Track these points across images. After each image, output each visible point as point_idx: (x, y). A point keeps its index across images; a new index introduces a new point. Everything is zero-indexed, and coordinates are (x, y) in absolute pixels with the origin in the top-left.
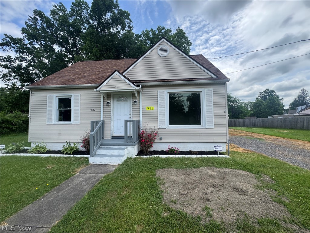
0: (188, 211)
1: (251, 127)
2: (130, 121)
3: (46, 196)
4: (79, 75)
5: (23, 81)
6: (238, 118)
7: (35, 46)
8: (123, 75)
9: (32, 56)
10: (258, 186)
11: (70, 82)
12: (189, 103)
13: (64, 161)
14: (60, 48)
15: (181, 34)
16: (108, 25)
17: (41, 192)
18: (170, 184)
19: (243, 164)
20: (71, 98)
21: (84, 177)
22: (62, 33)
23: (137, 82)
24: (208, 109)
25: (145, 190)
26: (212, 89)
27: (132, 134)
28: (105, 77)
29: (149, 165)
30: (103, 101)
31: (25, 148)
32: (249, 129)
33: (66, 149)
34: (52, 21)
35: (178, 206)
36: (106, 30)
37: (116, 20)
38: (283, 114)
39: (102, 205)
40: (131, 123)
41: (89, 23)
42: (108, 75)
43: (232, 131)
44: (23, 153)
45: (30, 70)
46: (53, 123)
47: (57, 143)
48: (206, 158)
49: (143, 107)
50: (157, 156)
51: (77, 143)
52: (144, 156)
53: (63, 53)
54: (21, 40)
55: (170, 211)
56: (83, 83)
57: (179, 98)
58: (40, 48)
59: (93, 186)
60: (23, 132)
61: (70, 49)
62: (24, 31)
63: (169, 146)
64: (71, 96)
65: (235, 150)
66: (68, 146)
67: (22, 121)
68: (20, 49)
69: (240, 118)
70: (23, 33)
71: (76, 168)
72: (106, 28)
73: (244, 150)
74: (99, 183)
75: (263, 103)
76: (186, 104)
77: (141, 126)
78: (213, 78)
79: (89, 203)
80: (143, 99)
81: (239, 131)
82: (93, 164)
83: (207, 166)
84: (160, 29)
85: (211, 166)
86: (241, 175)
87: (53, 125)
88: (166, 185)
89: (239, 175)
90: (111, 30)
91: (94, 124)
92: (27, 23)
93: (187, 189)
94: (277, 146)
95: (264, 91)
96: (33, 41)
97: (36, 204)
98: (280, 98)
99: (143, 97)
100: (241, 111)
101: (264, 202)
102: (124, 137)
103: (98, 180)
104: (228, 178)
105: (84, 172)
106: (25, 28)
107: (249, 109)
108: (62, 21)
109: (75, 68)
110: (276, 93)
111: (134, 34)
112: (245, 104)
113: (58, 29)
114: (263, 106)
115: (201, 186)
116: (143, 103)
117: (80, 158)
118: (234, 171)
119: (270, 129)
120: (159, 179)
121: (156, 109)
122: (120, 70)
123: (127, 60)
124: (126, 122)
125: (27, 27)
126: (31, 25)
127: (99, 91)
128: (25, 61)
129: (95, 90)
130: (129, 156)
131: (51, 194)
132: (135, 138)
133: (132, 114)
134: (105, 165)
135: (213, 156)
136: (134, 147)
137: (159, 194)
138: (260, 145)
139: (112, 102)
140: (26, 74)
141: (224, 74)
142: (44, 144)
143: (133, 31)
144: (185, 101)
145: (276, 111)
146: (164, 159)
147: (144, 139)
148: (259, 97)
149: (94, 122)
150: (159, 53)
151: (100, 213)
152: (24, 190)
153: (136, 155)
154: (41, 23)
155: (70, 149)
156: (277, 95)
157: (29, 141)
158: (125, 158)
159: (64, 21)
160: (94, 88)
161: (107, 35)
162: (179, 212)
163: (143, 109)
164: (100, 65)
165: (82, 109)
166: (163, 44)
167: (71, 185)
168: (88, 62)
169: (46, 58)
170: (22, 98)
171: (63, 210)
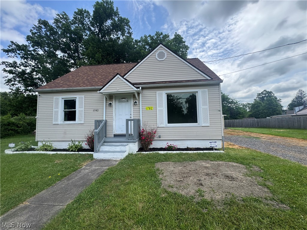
0: (183, 193)
1: (249, 127)
2: (131, 120)
3: (58, 183)
4: (83, 79)
5: (26, 86)
6: (236, 119)
7: (39, 53)
8: (124, 78)
9: (36, 62)
10: (247, 174)
11: (75, 85)
12: (187, 105)
13: (70, 157)
14: (63, 54)
15: (178, 39)
16: (108, 32)
17: (54, 181)
18: (168, 174)
19: (236, 157)
20: (76, 100)
21: (90, 169)
22: (64, 39)
23: (137, 84)
24: (203, 108)
25: (146, 178)
26: (207, 89)
27: (132, 133)
28: (107, 80)
29: (149, 159)
30: (106, 103)
31: (32, 147)
32: (247, 129)
33: (72, 147)
34: (56, 29)
35: (175, 189)
36: (107, 37)
37: (116, 27)
38: (281, 114)
39: (108, 189)
40: (132, 122)
41: (90, 30)
42: (110, 78)
43: (230, 131)
44: (32, 151)
45: (34, 75)
46: (59, 123)
47: (62, 142)
48: (202, 153)
49: (143, 107)
50: (157, 152)
51: (81, 142)
52: (144, 152)
53: (66, 58)
54: (26, 46)
55: (167, 193)
56: (87, 86)
57: (178, 100)
58: (43, 54)
59: (98, 176)
60: (27, 134)
61: (72, 54)
62: (28, 38)
63: (168, 143)
64: (76, 98)
65: (231, 147)
66: (73, 145)
67: (27, 123)
68: (25, 55)
69: (238, 119)
70: (27, 41)
71: (82, 162)
72: (107, 34)
73: (239, 147)
74: (104, 174)
75: (261, 104)
76: (185, 106)
77: (141, 125)
78: (207, 80)
79: (96, 188)
80: (143, 100)
81: (237, 131)
82: (97, 159)
83: (203, 159)
84: (158, 34)
85: (206, 160)
86: (233, 166)
87: (59, 125)
88: (165, 174)
89: (231, 166)
90: (112, 36)
91: (98, 123)
92: (32, 30)
93: (183, 177)
94: (271, 144)
95: (262, 93)
96: (37, 48)
97: (50, 190)
98: (278, 99)
99: (143, 98)
100: (239, 112)
101: (251, 186)
102: (125, 135)
103: (103, 171)
104: (221, 168)
105: (89, 165)
106: (30, 36)
107: (248, 110)
108: (65, 29)
109: (79, 72)
110: (274, 94)
111: (133, 39)
112: (244, 105)
113: (61, 36)
114: (261, 107)
115: (196, 175)
116: (143, 104)
117: (85, 155)
118: (227, 163)
119: (267, 129)
120: (158, 170)
121: (155, 109)
122: (121, 73)
123: (127, 64)
124: (127, 121)
125: (32, 35)
126: (36, 33)
127: (102, 93)
128: (30, 67)
129: (98, 92)
130: (131, 152)
131: (62, 182)
132: (136, 135)
133: (132, 114)
134: (108, 160)
135: (209, 151)
136: (135, 144)
137: (158, 181)
138: (256, 143)
139: (113, 103)
140: (29, 79)
141: (218, 76)
142: (51, 143)
143: (132, 37)
144: (184, 103)
145: (275, 112)
146: (163, 155)
147: (144, 136)
148: (257, 98)
149: (98, 121)
150: (157, 57)
151: (107, 195)
152: (39, 179)
153: (137, 152)
154: (45, 31)
155: (75, 147)
156: (275, 96)
157: (36, 141)
158: (126, 154)
159: (66, 29)
160: (98, 90)
161: (108, 41)
162: (175, 194)
163: (143, 109)
164: (102, 69)
165: (86, 110)
166: (160, 49)
167: (79, 176)
168: (90, 67)
169: (49, 63)
170: (25, 101)
171: (75, 193)
